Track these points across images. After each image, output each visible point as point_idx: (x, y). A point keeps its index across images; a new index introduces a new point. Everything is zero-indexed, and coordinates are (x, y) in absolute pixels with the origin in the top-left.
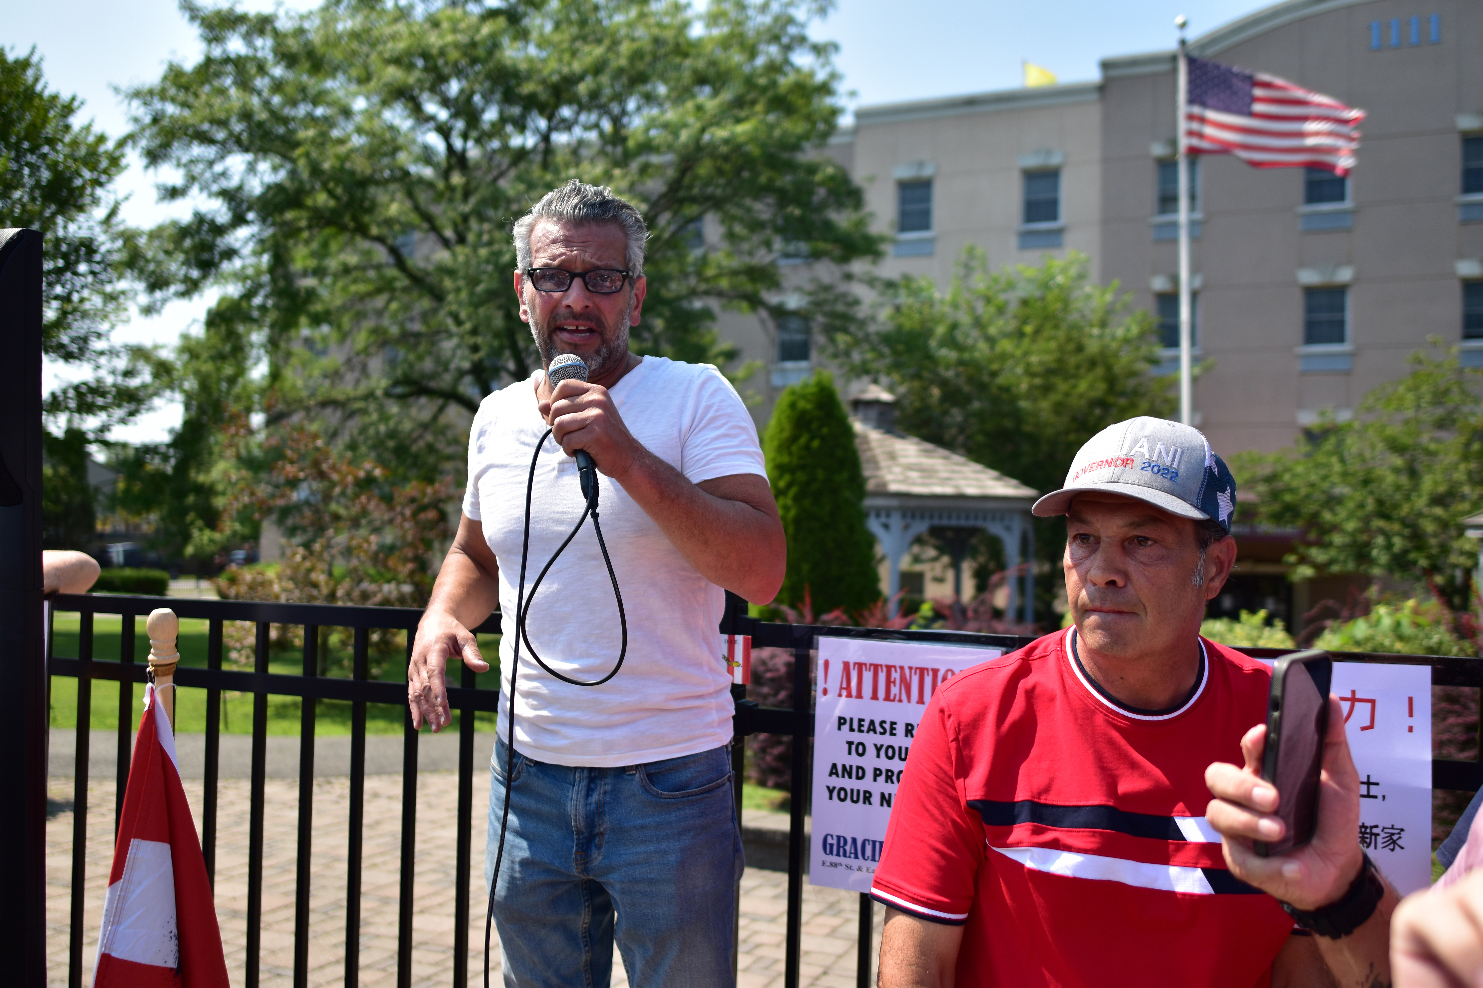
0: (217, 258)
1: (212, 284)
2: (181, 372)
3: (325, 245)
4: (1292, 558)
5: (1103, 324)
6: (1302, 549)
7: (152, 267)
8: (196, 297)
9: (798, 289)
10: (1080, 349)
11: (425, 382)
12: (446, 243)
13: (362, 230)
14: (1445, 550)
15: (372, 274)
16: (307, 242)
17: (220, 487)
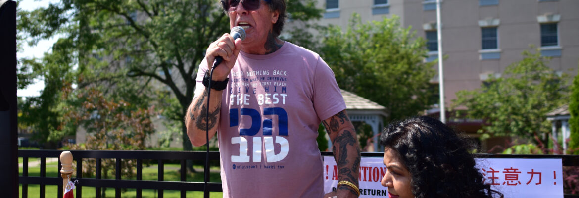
0: (59, 23)
1: (57, 33)
2: (45, 68)
3: (102, 17)
4: (481, 131)
5: (406, 43)
6: (484, 127)
7: (32, 27)
8: (51, 38)
9: (288, 31)
10: (398, 52)
11: (142, 70)
12: (150, 15)
13: (117, 10)
14: (538, 126)
15: (120, 28)
16: (95, 16)
17: (61, 113)
